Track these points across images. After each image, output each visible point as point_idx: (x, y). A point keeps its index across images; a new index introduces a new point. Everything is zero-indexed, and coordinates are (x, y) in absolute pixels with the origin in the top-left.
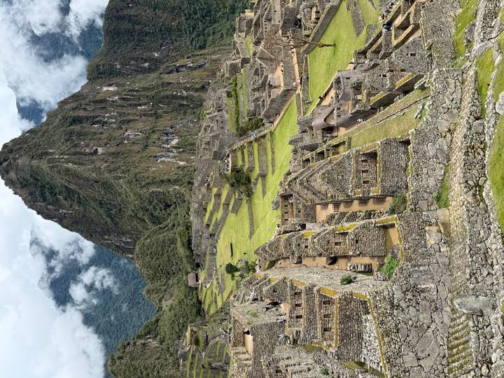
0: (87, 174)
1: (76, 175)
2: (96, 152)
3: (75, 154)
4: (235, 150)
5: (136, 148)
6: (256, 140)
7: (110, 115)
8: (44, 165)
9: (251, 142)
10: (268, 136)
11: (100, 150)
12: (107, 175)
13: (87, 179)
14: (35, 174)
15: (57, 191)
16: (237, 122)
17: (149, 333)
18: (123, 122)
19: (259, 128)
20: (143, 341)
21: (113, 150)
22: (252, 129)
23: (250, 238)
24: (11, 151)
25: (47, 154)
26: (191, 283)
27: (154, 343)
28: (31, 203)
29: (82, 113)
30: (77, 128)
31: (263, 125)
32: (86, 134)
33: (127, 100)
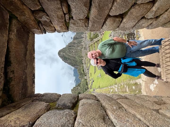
0: (71, 55)
1: (69, 56)
2: (73, 52)
3: (69, 52)
4: (90, 46)
5: (79, 51)
6: (96, 42)
7: (76, 45)
8: (65, 54)
9: (95, 43)
10: (100, 40)
11: (73, 51)
12: (74, 55)
13: (71, 56)
14: (63, 55)
15: (67, 58)
16: (90, 36)
17: (79, 86)
18: (78, 46)
19: (97, 37)
20: (77, 87)
21: (75, 51)
22: (95, 38)
23: (94, 74)
24: (60, 51)
25: (65, 52)
26: (85, 78)
27: (79, 88)
28: (63, 60)
29: (71, 45)
30: (70, 47)
31: (99, 36)
32: (71, 48)
33: (78, 42)
